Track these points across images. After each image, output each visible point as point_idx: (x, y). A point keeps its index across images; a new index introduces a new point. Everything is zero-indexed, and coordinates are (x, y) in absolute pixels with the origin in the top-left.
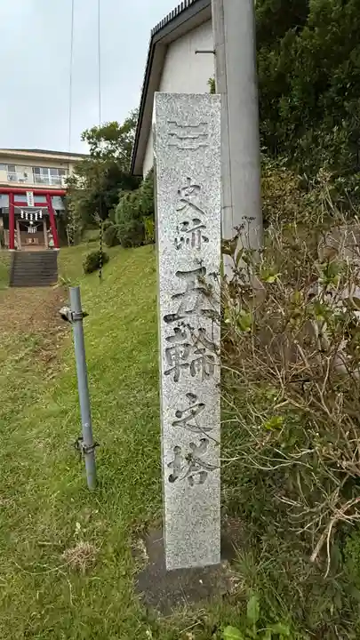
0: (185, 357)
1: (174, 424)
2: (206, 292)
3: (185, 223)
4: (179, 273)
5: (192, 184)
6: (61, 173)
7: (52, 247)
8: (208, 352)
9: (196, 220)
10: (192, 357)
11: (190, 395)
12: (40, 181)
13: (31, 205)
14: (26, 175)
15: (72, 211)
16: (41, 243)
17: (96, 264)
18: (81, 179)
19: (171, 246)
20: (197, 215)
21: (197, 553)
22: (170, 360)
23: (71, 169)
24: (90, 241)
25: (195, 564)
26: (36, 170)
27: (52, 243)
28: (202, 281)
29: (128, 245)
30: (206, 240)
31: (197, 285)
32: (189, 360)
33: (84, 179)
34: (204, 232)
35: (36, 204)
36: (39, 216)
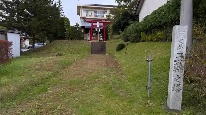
0: (177, 68)
1: (174, 80)
2: (183, 57)
3: (179, 45)
4: (178, 54)
5: (182, 39)
6: (104, 13)
7: (101, 41)
8: (182, 68)
9: (182, 45)
10: (179, 68)
11: (178, 75)
12: (96, 16)
13: (98, 26)
14: (92, 14)
15: (110, 28)
16: (96, 39)
17: (121, 48)
18: (112, 16)
19: (176, 49)
20: (182, 44)
21: (177, 107)
22: (174, 68)
23: (108, 11)
24: (115, 39)
25: (176, 109)
26: (95, 12)
27: (101, 39)
28: (182, 55)
29: (133, 42)
30: (183, 48)
31: (181, 56)
32: (178, 69)
33: (113, 16)
34: (183, 47)
35: (100, 26)
36: (100, 30)
